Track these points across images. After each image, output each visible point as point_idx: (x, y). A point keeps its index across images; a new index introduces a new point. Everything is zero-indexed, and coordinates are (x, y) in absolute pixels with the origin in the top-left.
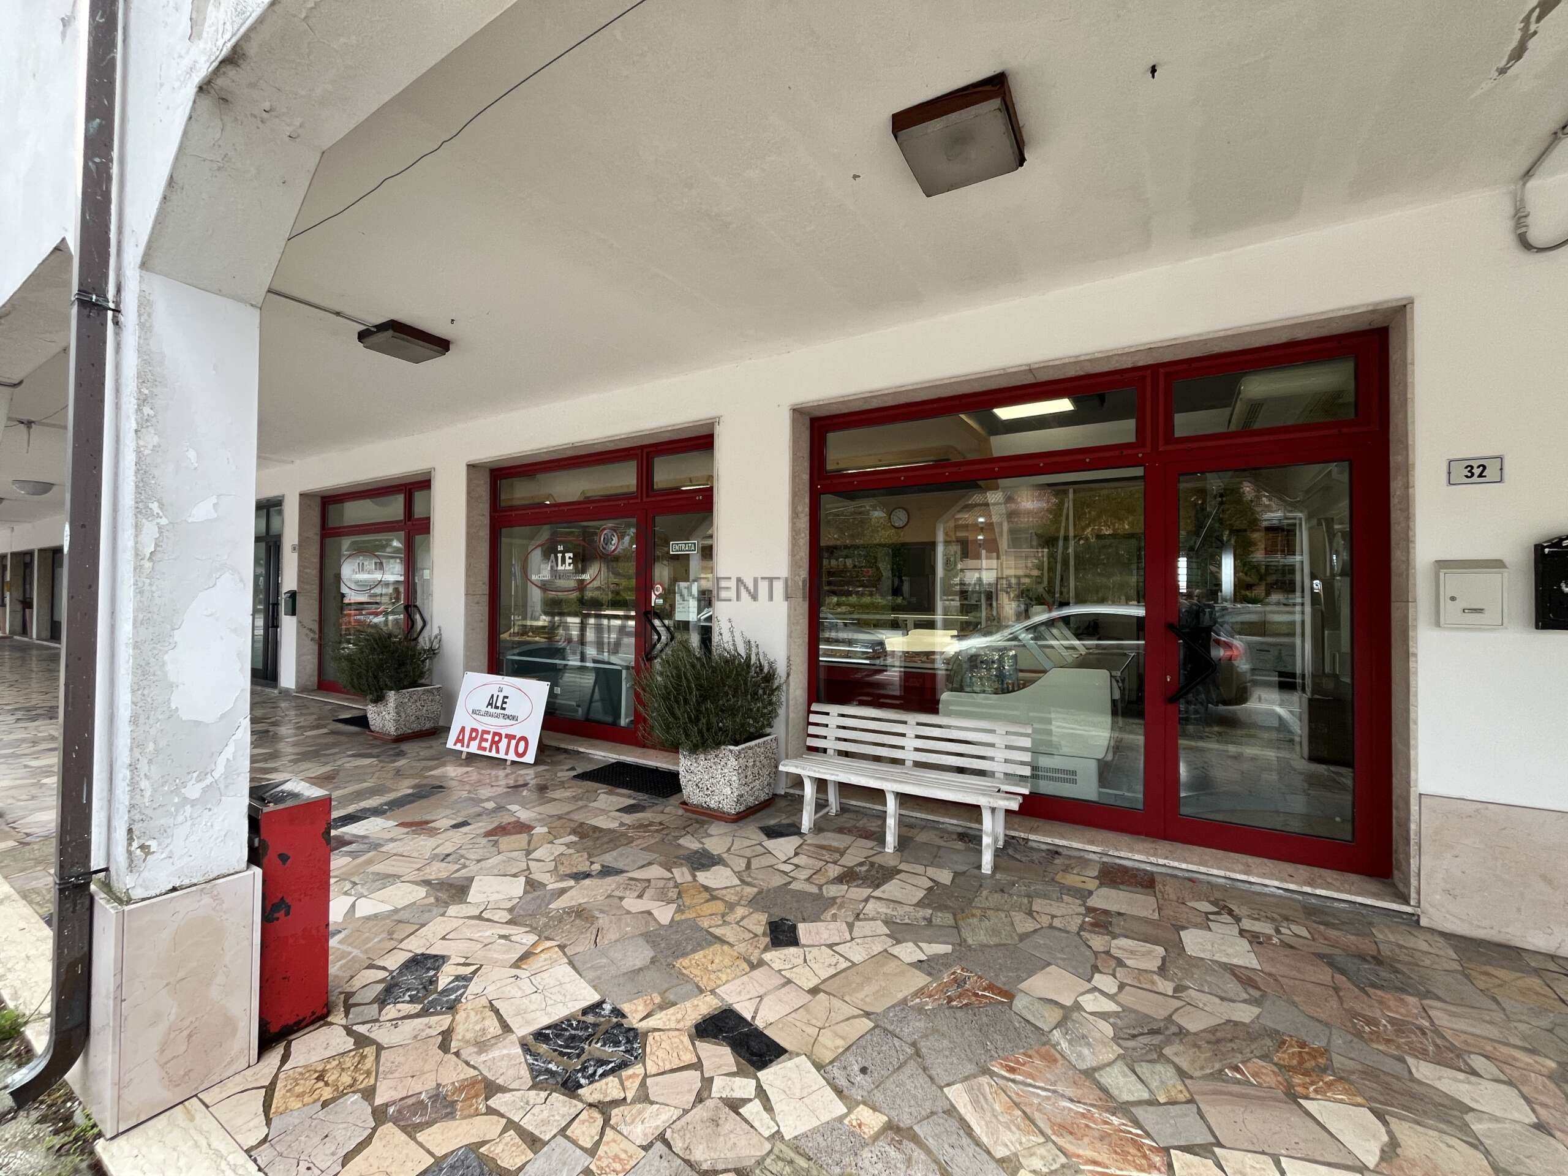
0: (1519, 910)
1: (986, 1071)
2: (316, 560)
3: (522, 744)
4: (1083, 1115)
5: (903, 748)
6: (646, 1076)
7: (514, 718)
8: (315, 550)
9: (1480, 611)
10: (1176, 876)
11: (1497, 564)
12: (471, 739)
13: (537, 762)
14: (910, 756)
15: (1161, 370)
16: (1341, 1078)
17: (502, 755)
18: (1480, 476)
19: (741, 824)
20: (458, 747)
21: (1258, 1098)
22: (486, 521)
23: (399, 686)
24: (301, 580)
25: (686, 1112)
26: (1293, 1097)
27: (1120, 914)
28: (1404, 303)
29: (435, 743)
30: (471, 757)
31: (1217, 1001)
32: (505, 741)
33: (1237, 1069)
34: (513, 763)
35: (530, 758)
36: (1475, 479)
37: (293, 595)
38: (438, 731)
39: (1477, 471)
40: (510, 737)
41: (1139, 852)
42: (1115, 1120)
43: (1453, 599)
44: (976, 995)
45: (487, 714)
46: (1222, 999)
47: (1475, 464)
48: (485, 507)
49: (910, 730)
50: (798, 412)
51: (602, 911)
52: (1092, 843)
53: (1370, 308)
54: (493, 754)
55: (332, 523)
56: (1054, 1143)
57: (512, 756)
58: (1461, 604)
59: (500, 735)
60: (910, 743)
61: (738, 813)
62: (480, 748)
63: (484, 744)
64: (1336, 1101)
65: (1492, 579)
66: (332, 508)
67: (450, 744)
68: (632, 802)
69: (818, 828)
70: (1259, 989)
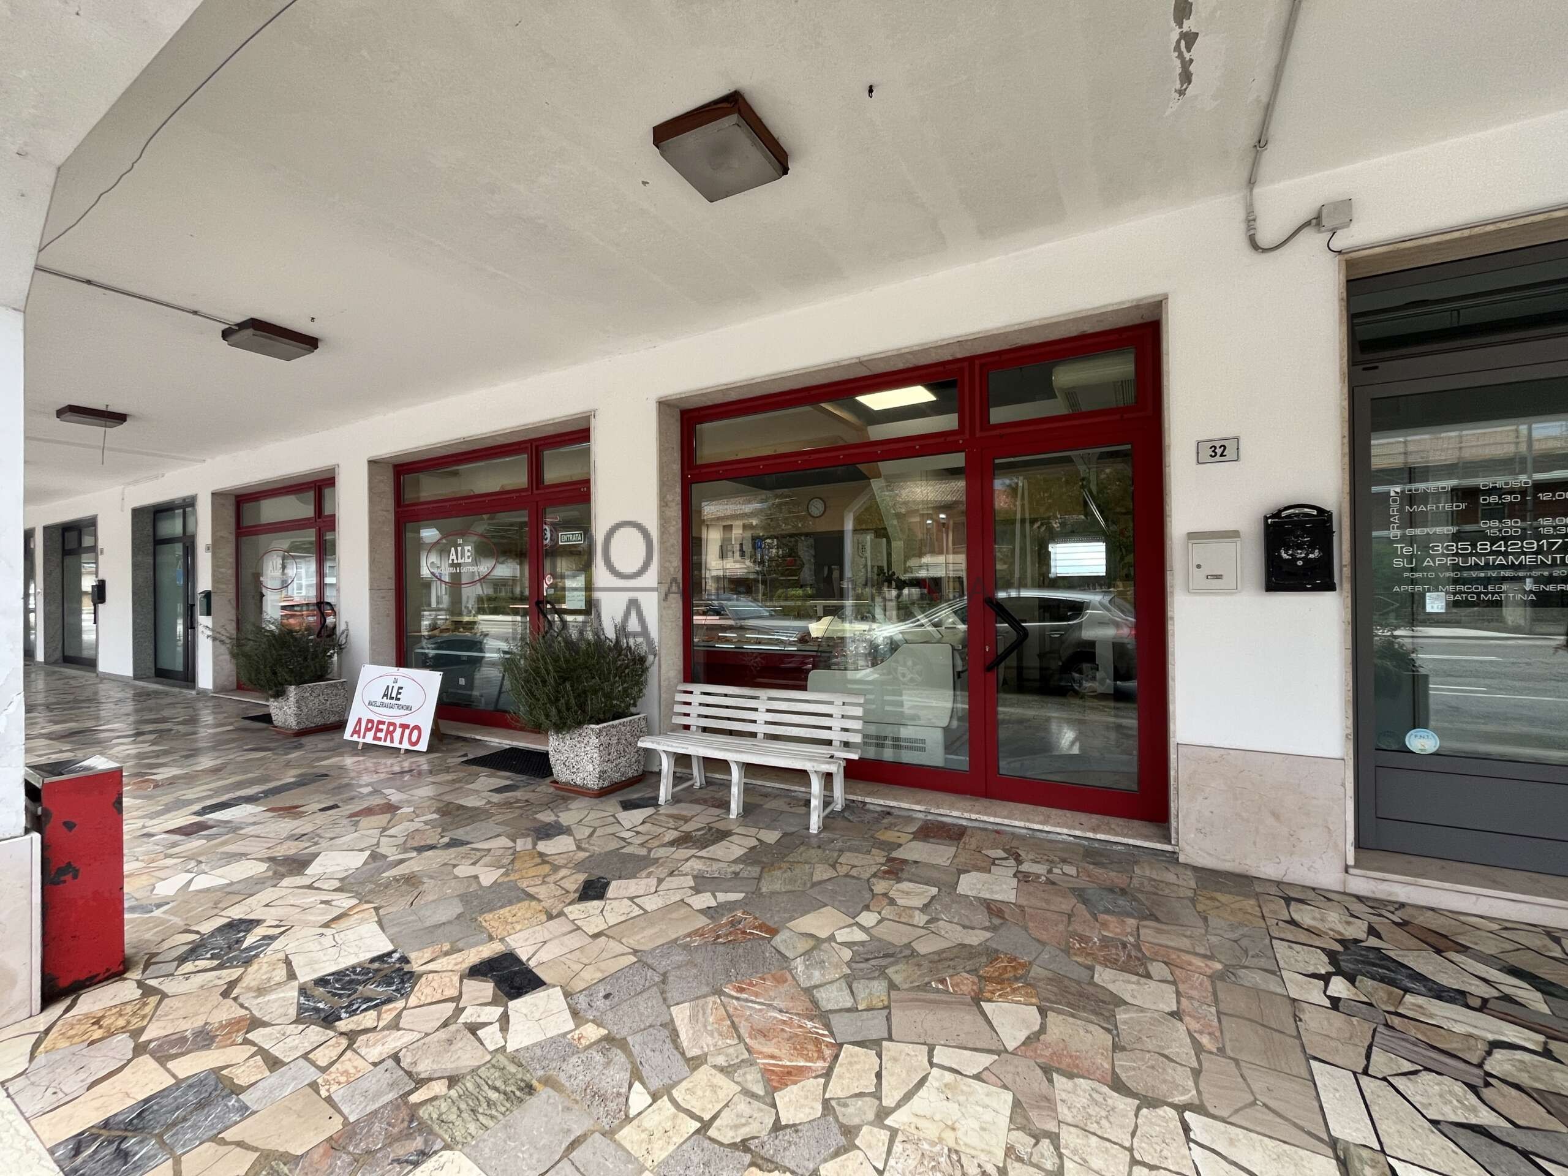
0: (1255, 843)
1: (719, 992)
2: (232, 560)
3: (416, 733)
4: (784, 1022)
5: (755, 722)
6: (405, 1008)
7: (408, 708)
8: (229, 550)
9: (1219, 577)
10: (986, 830)
11: (1234, 534)
12: (368, 730)
13: (431, 749)
14: (761, 729)
15: (977, 362)
16: (1029, 985)
17: (396, 745)
18: (1222, 455)
19: (603, 799)
20: (355, 738)
21: (947, 1003)
22: (391, 516)
23: (300, 681)
24: (215, 580)
25: (427, 1035)
26: (977, 1000)
27: (916, 862)
28: (1160, 299)
29: (336, 736)
30: (367, 747)
31: (959, 928)
32: (399, 731)
33: (943, 981)
34: (407, 751)
35: (423, 746)
36: (1218, 458)
37: (208, 595)
39: (1219, 451)
40: (404, 727)
41: (957, 809)
42: (809, 1024)
43: (1199, 566)
45: (382, 705)
46: (964, 927)
47: (1218, 444)
48: (389, 502)
49: (762, 705)
50: (664, 405)
51: (431, 877)
52: (918, 803)
53: (1134, 303)
54: (388, 744)
55: (247, 522)
56: (746, 1044)
57: (406, 745)
58: (1206, 570)
59: (394, 724)
60: (761, 717)
61: (601, 788)
62: (376, 738)
63: (379, 735)
64: (1013, 1002)
65: (1228, 548)
66: (247, 507)
67: (347, 735)
68: (508, 782)
69: (676, 799)
70: (1003, 918)
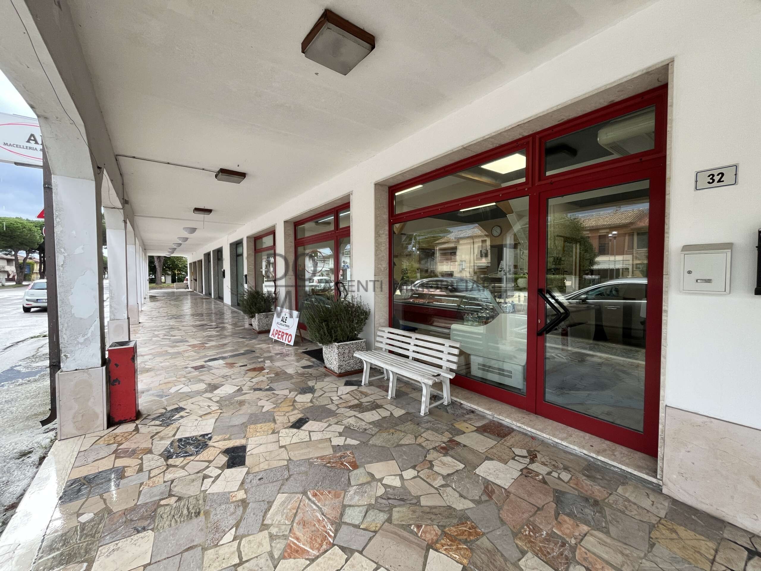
2: (253, 262)
3: (290, 337)
4: (319, 521)
5: (408, 350)
6: (193, 460)
7: (288, 326)
8: (252, 258)
9: (709, 281)
10: (526, 434)
11: (729, 246)
12: (276, 334)
13: (294, 345)
14: (411, 355)
16: (471, 549)
17: (284, 341)
18: (719, 181)
20: (272, 337)
21: (411, 542)
22: (293, 244)
23: (259, 312)
24: (248, 271)
25: (190, 475)
26: (430, 546)
27: (465, 446)
28: (667, 63)
29: (266, 335)
30: (276, 341)
32: (285, 335)
33: (419, 527)
34: (287, 345)
35: (292, 343)
36: (715, 183)
37: (246, 276)
38: (268, 331)
39: (717, 178)
40: (287, 334)
41: (511, 418)
42: (329, 527)
43: (690, 272)
44: (342, 464)
45: (281, 324)
46: (461, 496)
47: (716, 173)
48: (292, 238)
49: (413, 342)
50: (378, 186)
51: (249, 403)
53: (644, 71)
54: (281, 341)
55: (258, 247)
56: (292, 526)
57: (287, 342)
58: (695, 275)
59: (283, 332)
60: (412, 348)
61: (340, 373)
62: (278, 338)
63: (280, 337)
64: (453, 559)
66: (258, 242)
67: (270, 336)
69: (370, 384)
70: (490, 497)
